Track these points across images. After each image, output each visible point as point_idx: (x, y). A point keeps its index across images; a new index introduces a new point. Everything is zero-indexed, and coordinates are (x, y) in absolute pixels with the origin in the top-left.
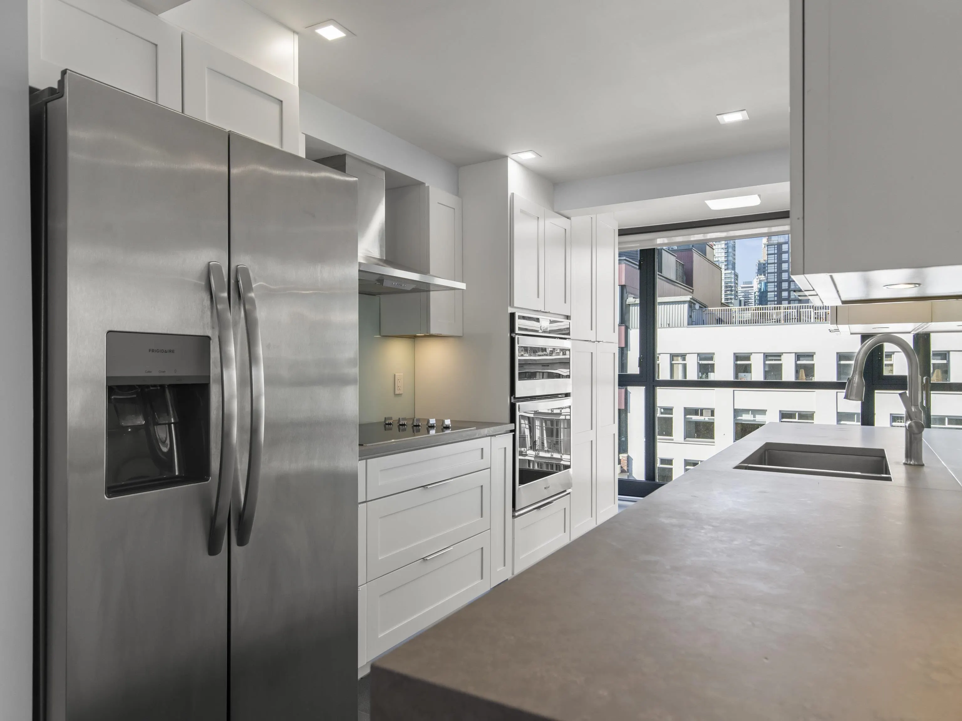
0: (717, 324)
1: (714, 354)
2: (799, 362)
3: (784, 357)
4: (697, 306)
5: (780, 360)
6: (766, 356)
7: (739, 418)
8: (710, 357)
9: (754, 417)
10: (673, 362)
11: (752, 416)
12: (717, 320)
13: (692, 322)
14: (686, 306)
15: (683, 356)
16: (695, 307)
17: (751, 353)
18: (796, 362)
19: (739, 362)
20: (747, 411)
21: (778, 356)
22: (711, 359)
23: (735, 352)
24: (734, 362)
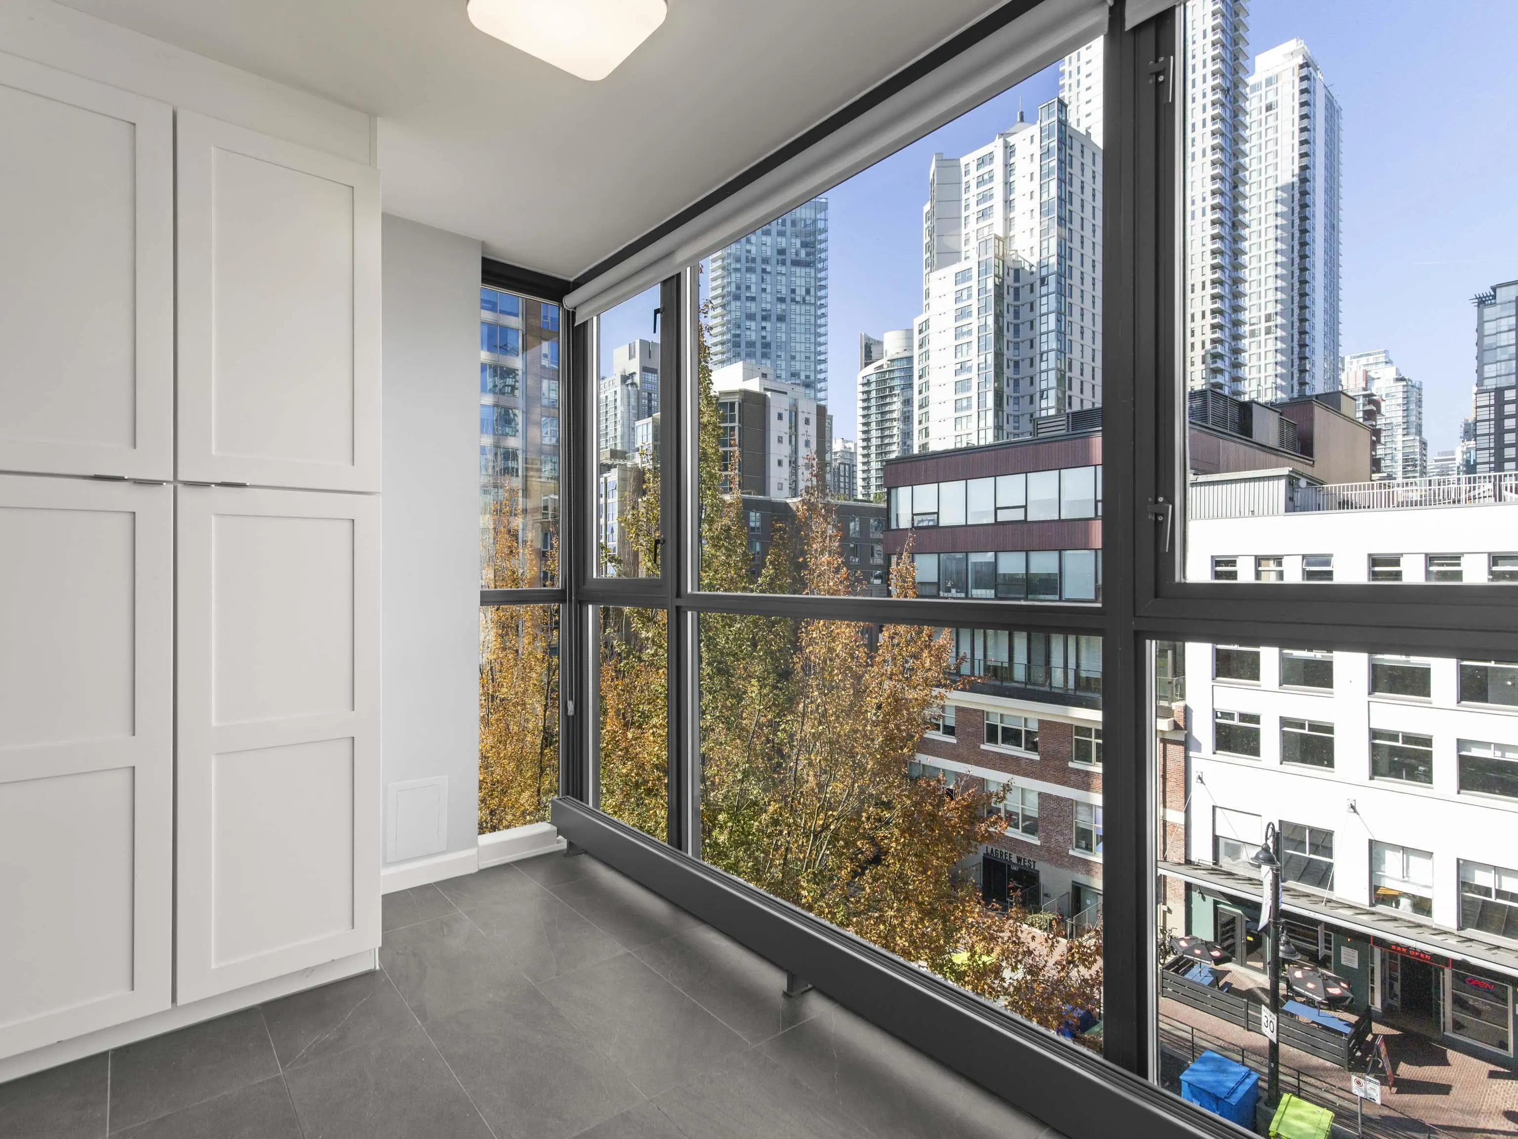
1: (1331, 555)
2: (1495, 569)
3: (1465, 560)
4: (1303, 483)
5: (1459, 565)
6: (1431, 558)
8: (1326, 560)
10: (1260, 569)
12: (1340, 503)
13: (1292, 506)
14: (1283, 483)
15: (1278, 560)
16: (1298, 485)
17: (1402, 554)
18: (1490, 568)
19: (1377, 569)
21: (1455, 558)
22: (1328, 563)
23: (1370, 555)
24: (1369, 568)
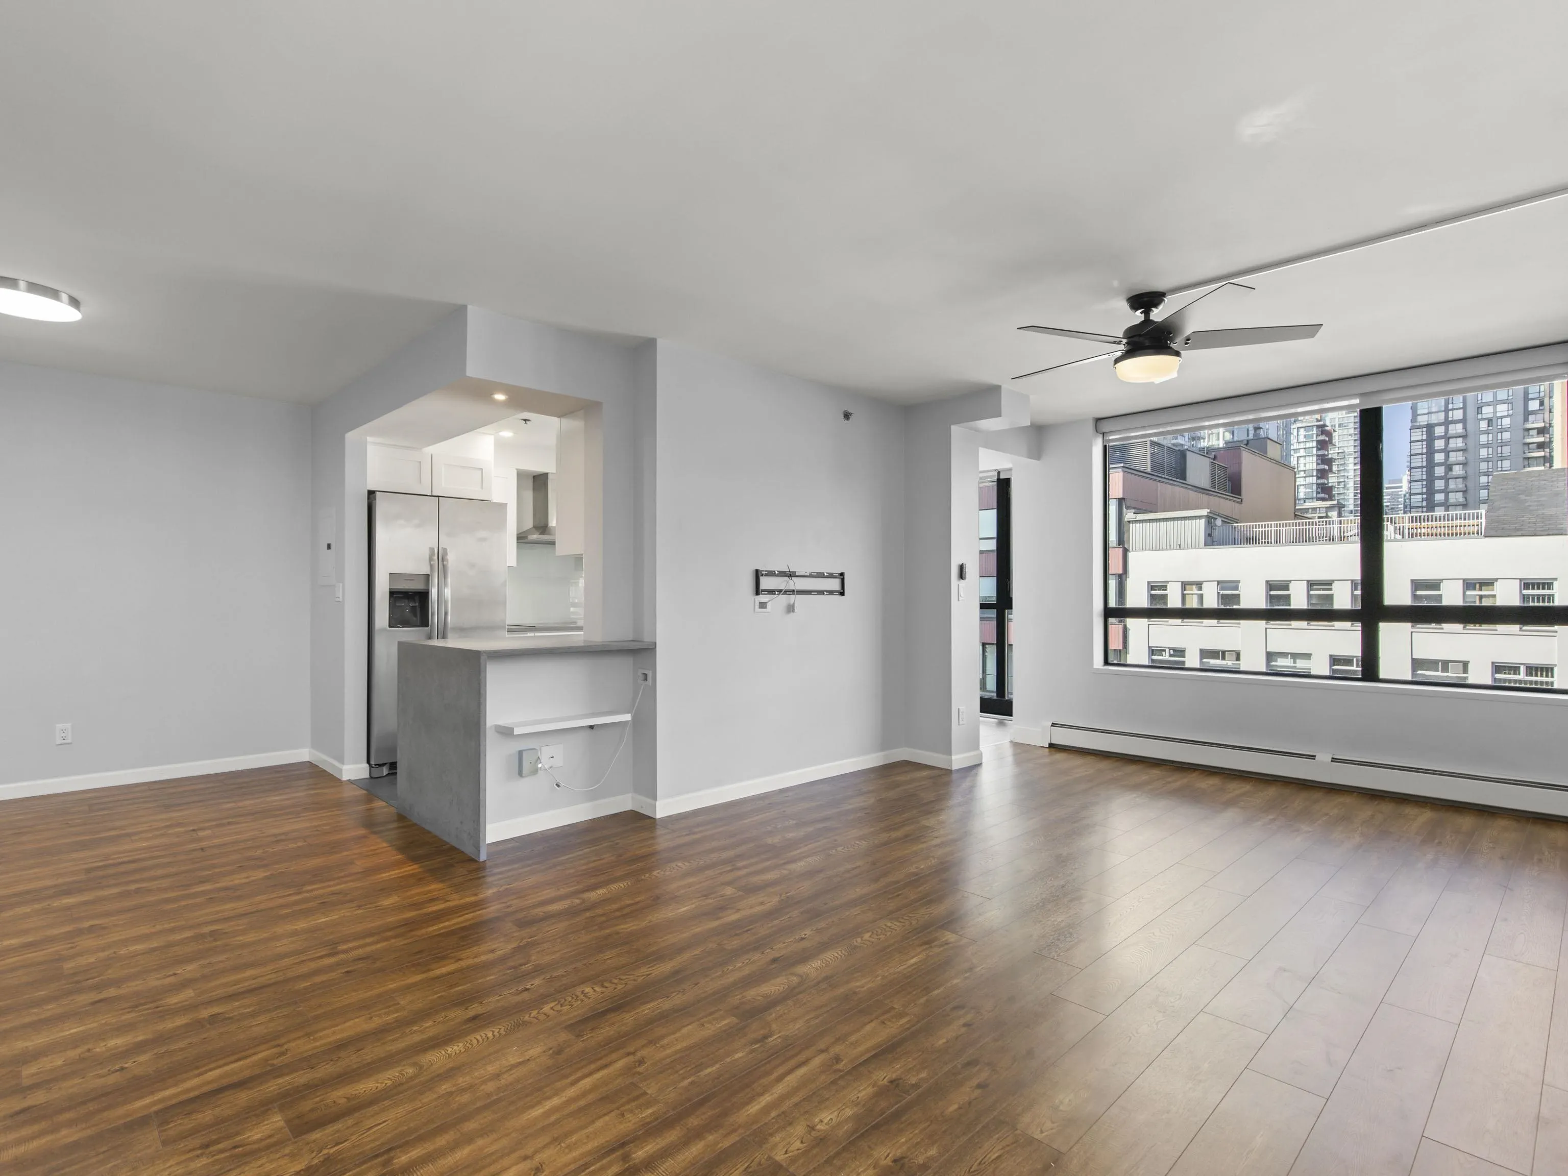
0: (1235, 544)
1: (1238, 582)
3: (1335, 586)
4: (1219, 522)
5: (1331, 589)
6: (1311, 584)
7: (1273, 663)
8: (1235, 585)
9: (1295, 663)
10: (1185, 592)
11: (1292, 660)
12: (1247, 539)
13: (1211, 540)
14: (1203, 521)
15: (1199, 585)
16: (1215, 523)
17: (1290, 581)
19: (1272, 593)
20: (1284, 655)
21: (1328, 584)
22: (1236, 588)
23: (1267, 582)
24: (1267, 592)
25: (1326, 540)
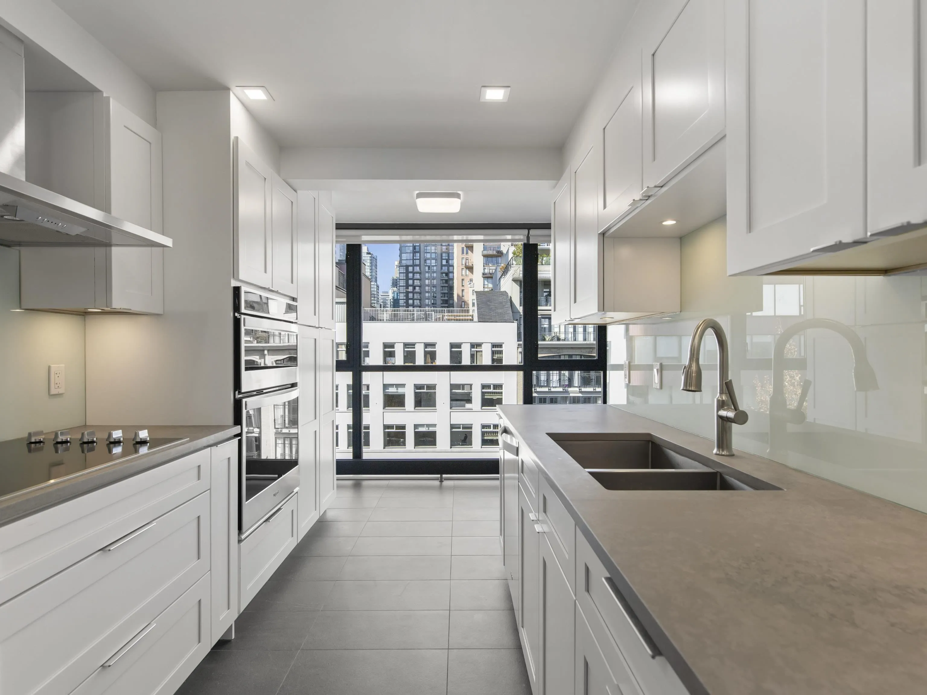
0: (371, 321)
1: (369, 343)
2: (426, 350)
3: (417, 346)
5: (414, 348)
6: (405, 345)
7: (387, 391)
8: (366, 345)
9: (397, 389)
10: (338, 349)
11: (396, 388)
12: (371, 317)
17: (395, 343)
18: (424, 349)
19: (386, 350)
20: (392, 385)
21: (413, 345)
23: (383, 343)
24: (383, 349)
25: (411, 320)
